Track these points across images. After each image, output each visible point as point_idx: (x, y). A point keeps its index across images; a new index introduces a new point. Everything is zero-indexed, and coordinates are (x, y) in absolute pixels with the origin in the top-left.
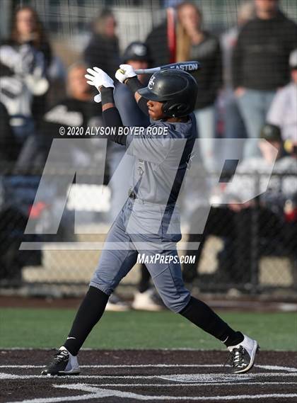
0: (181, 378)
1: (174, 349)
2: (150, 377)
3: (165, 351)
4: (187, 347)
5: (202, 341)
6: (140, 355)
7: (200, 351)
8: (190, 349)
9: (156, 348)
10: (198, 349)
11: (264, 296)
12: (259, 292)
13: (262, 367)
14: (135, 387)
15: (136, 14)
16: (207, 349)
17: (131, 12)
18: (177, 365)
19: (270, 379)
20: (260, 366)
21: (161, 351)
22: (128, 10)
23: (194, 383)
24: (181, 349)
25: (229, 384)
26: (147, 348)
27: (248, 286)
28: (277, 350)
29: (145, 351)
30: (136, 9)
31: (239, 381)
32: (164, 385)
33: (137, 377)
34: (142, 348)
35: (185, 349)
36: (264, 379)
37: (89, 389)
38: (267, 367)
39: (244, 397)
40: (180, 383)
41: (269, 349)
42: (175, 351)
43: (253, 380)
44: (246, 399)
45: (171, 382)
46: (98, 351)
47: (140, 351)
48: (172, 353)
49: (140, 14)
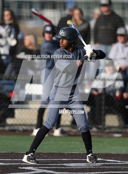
0: (72, 165)
1: (69, 153)
2: (59, 164)
3: (66, 153)
4: (75, 151)
5: (81, 149)
6: (55, 155)
7: (80, 154)
8: (76, 153)
9: (62, 152)
10: (79, 153)
11: (107, 131)
12: (105, 129)
13: (106, 160)
14: (53, 169)
15: (54, 12)
16: (83, 153)
17: (52, 11)
18: (71, 159)
19: (109, 165)
20: (105, 160)
21: (64, 153)
22: (51, 11)
23: (78, 167)
24: (72, 153)
25: (92, 167)
26: (58, 152)
27: (100, 126)
28: (113, 153)
29: (57, 153)
30: (54, 11)
31: (97, 166)
32: (65, 168)
33: (54, 164)
34: (56, 152)
35: (74, 153)
36: (107, 165)
37: (34, 169)
38: (108, 160)
39: (99, 173)
40: (72, 167)
41: (109, 153)
42: (70, 154)
43: (103, 166)
45: (68, 166)
46: (38, 153)
47: (55, 153)
48: (69, 154)
49: (56, 12)
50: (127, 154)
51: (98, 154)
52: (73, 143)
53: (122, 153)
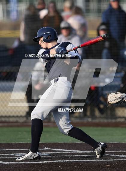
1: (17, 143)
2: (8, 154)
3: (14, 144)
4: (22, 142)
5: (28, 139)
6: (3, 146)
8: (23, 143)
9: (10, 143)
10: (27, 143)
13: (53, 149)
14: (1, 159)
18: (19, 149)
19: (57, 154)
21: (12, 144)
24: (20, 143)
26: (6, 143)
28: (59, 142)
29: (5, 144)
31: (44, 156)
32: (14, 158)
33: (3, 155)
34: (4, 143)
35: (22, 143)
36: (54, 154)
38: (56, 149)
39: (47, 162)
41: (56, 142)
42: (18, 144)
43: (50, 155)
44: (48, 163)
47: (3, 144)
48: (16, 144)
50: (73, 143)
51: (45, 143)
52: (20, 133)
53: (68, 142)
